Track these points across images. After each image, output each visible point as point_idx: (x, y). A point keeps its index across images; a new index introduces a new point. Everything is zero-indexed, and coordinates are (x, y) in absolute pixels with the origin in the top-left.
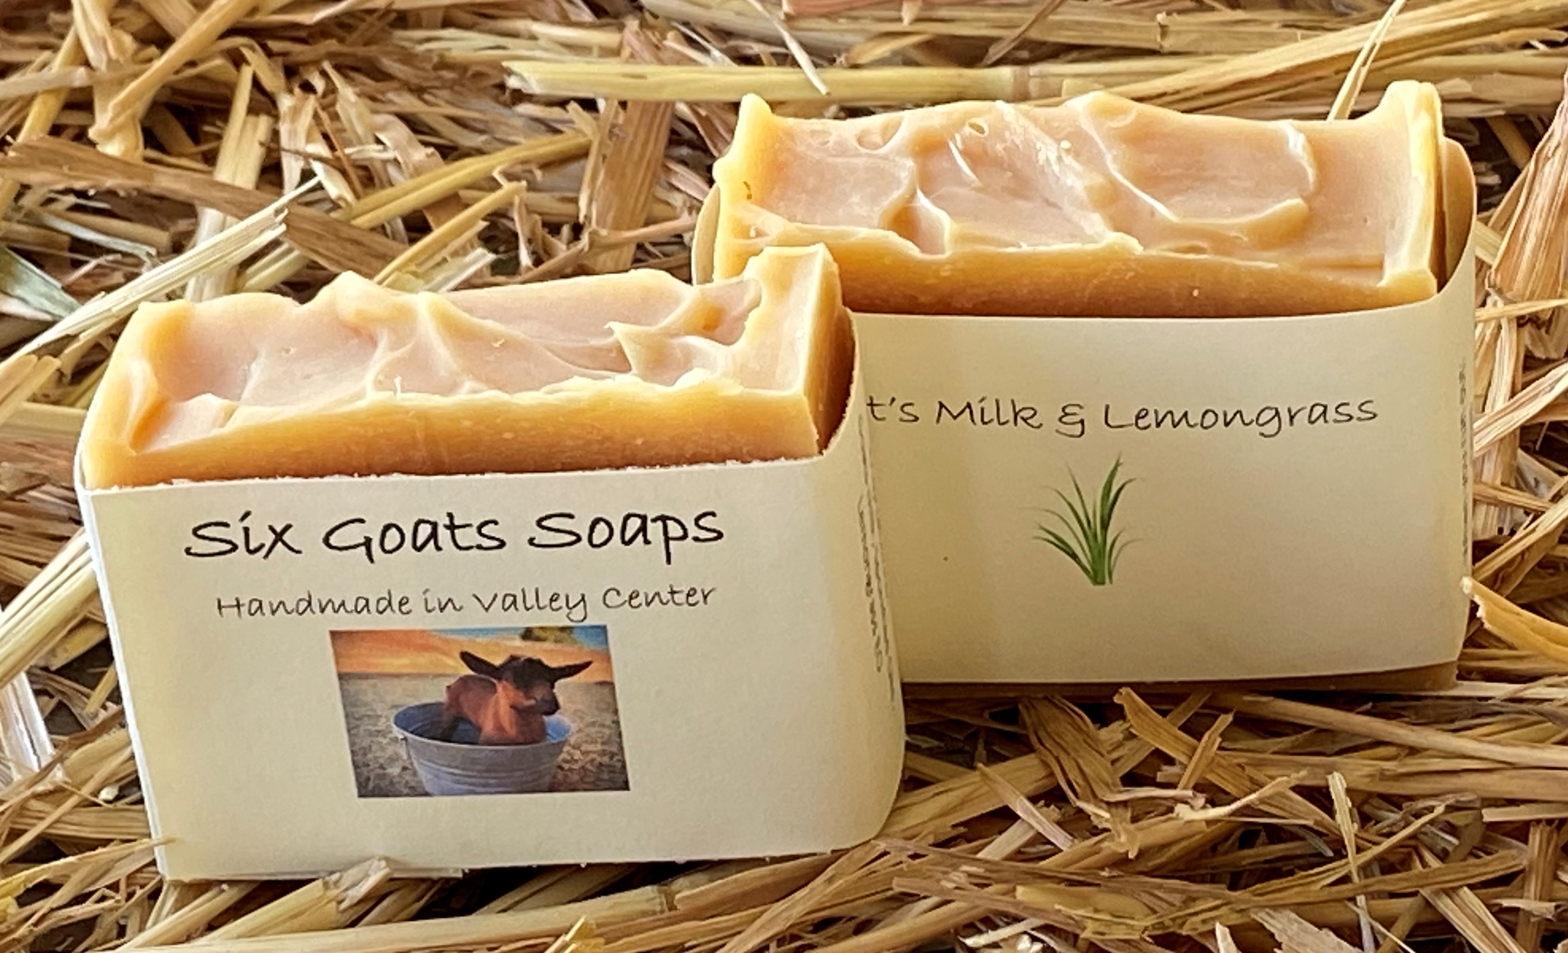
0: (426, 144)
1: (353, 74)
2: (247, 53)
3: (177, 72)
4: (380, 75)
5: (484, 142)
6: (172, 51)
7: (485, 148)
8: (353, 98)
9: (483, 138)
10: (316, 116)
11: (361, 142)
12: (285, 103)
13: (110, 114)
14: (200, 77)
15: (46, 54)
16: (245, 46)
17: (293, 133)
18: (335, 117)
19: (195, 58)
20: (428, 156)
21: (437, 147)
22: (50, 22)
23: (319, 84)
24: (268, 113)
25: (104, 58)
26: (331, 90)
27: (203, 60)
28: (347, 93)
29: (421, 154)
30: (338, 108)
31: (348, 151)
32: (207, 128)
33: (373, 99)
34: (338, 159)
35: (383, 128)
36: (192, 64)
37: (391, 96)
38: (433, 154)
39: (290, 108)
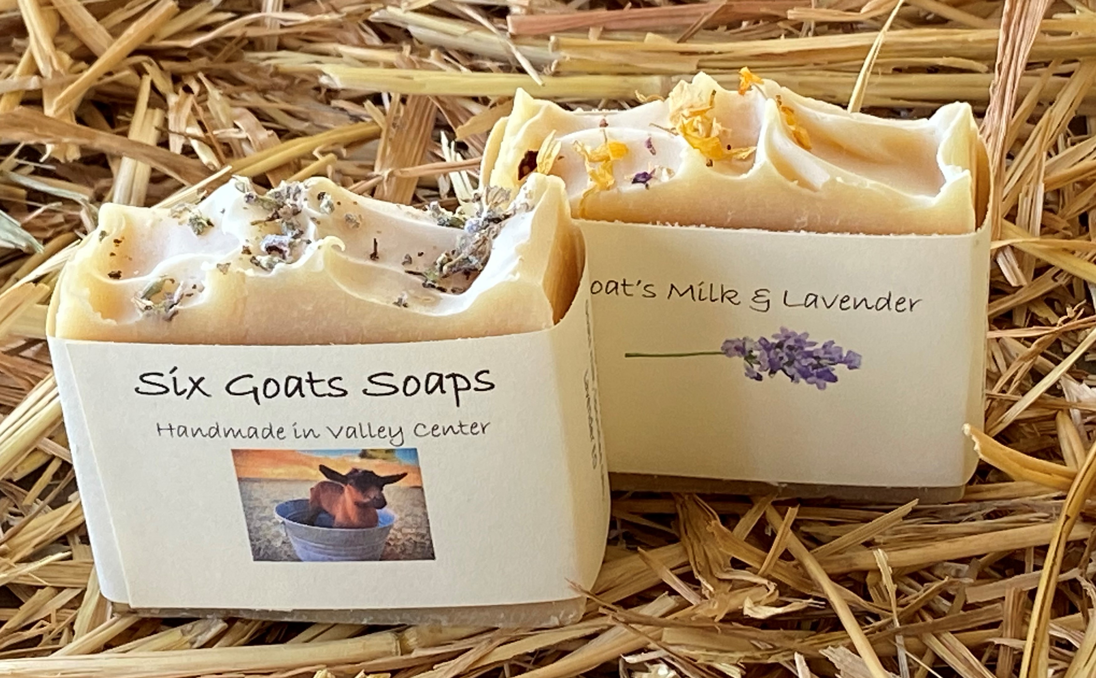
0: (268, 128)
1: (219, 82)
2: (147, 67)
3: (100, 79)
4: (236, 82)
5: (309, 127)
6: (97, 65)
7: (308, 131)
8: (218, 97)
9: (307, 124)
10: (193, 109)
11: (223, 127)
12: (173, 100)
13: (54, 107)
14: (115, 83)
15: (10, 67)
16: (146, 61)
17: (177, 120)
18: (206, 109)
19: (111, 70)
20: (269, 136)
21: (276, 130)
22: (13, 46)
23: (195, 88)
24: (161, 108)
25: (51, 70)
26: (204, 91)
27: (117, 71)
28: (215, 94)
29: (264, 135)
30: (208, 103)
31: (215, 132)
32: (120, 117)
33: (231, 97)
34: (208, 138)
35: (238, 117)
36: (110, 74)
37: (244, 95)
38: (272, 135)
39: (175, 103)
